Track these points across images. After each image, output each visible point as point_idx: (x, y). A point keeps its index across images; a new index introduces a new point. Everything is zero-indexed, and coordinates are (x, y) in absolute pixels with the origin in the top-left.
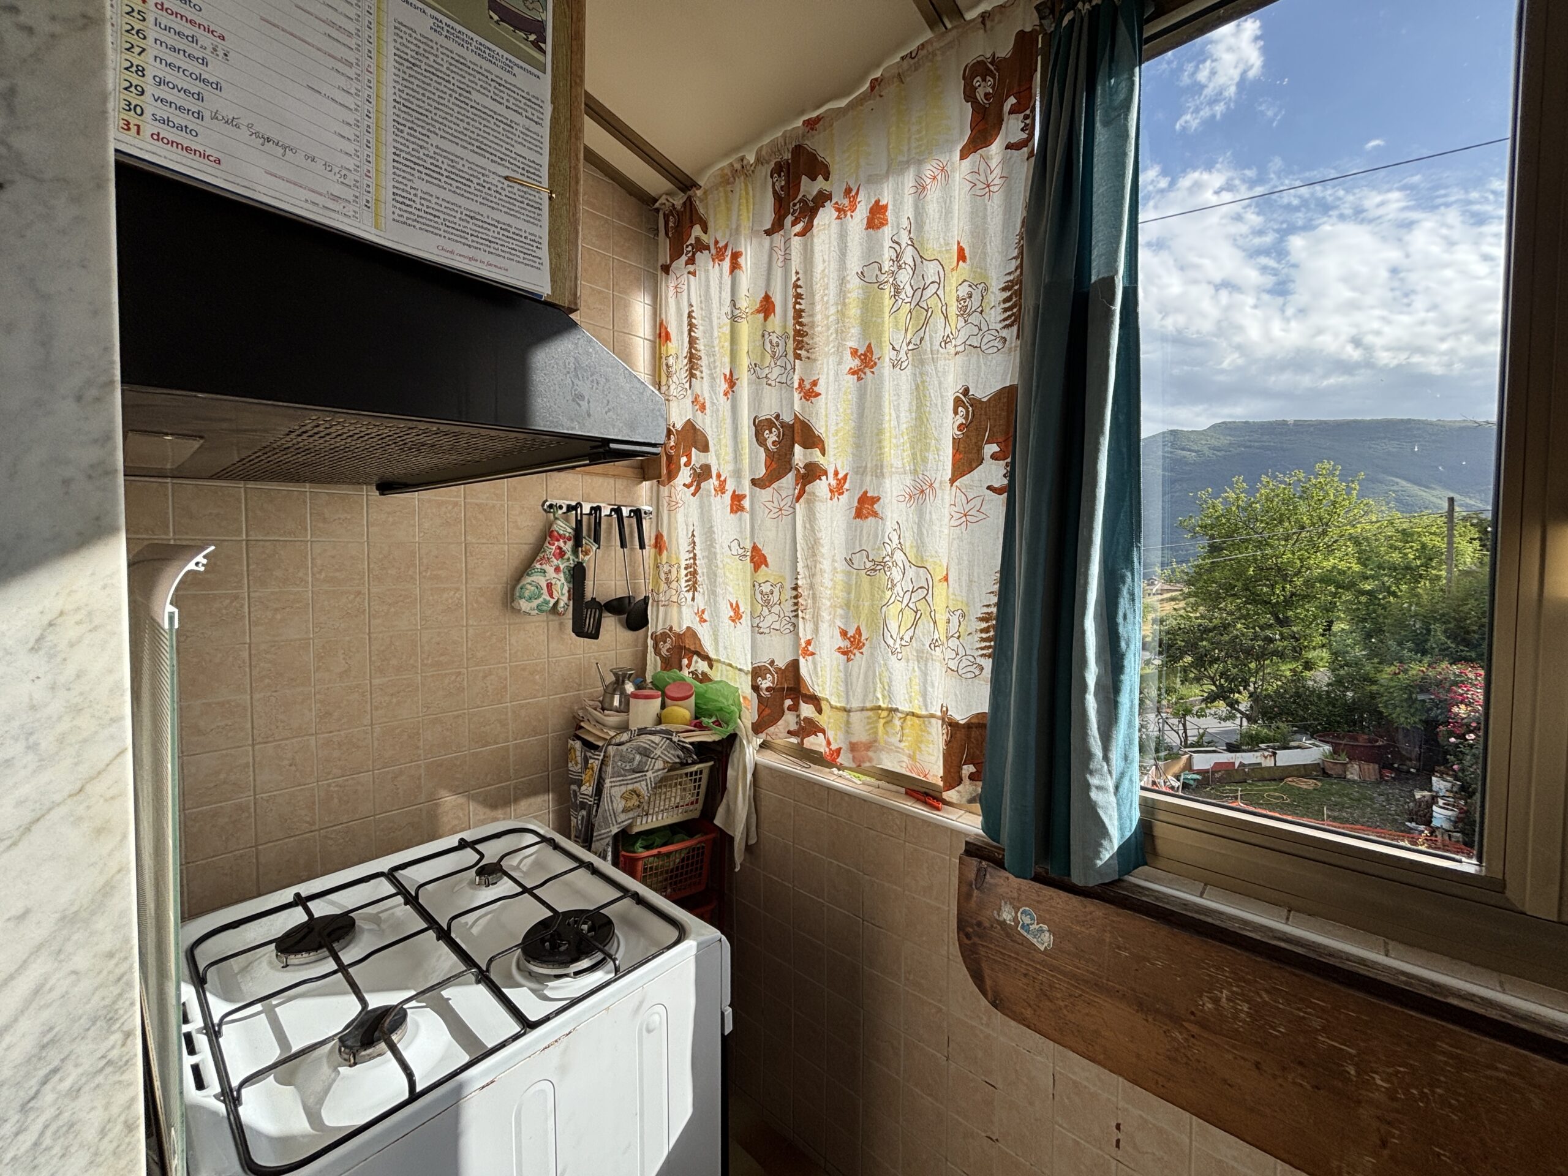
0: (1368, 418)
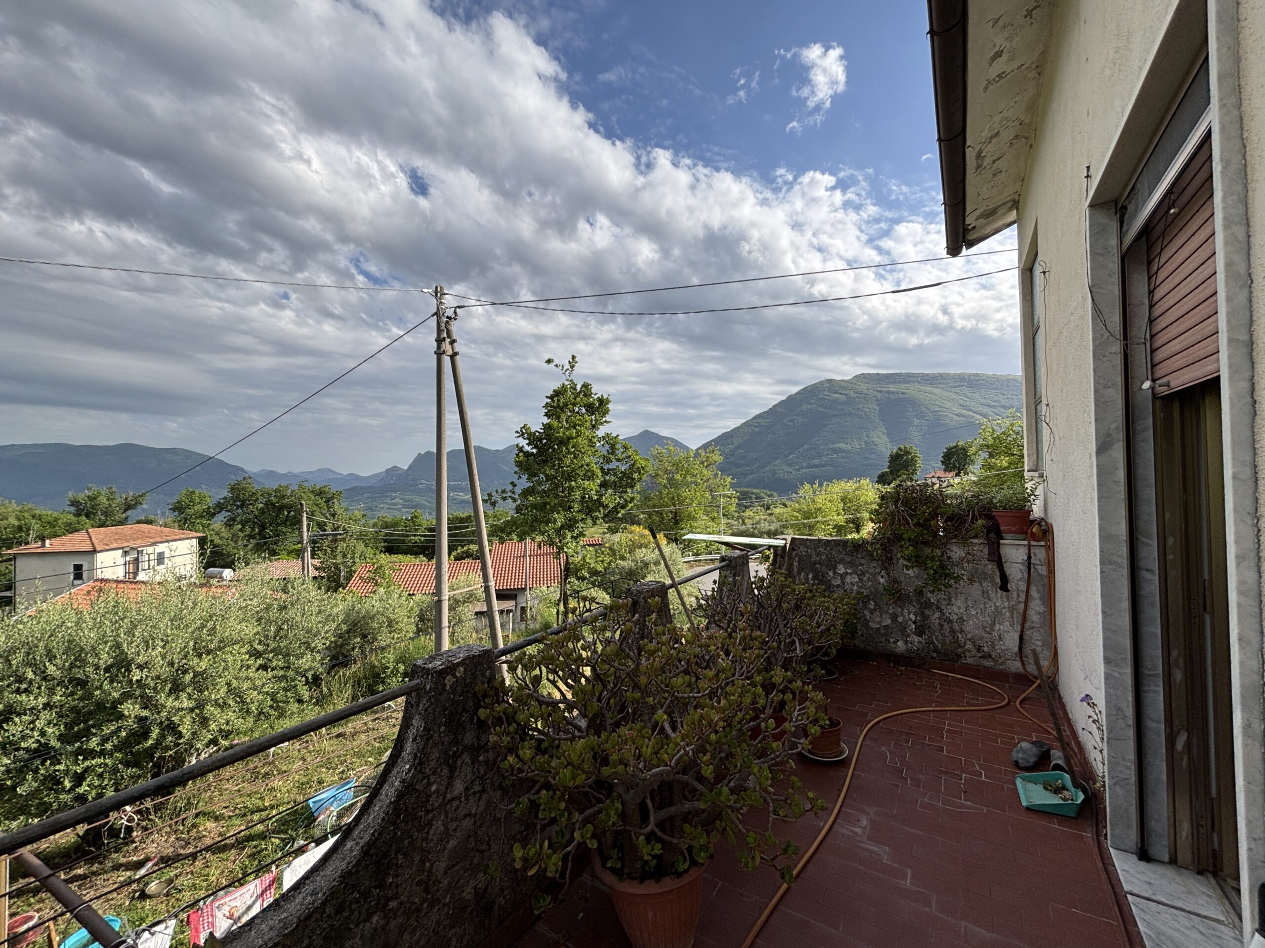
0: (952, 372)
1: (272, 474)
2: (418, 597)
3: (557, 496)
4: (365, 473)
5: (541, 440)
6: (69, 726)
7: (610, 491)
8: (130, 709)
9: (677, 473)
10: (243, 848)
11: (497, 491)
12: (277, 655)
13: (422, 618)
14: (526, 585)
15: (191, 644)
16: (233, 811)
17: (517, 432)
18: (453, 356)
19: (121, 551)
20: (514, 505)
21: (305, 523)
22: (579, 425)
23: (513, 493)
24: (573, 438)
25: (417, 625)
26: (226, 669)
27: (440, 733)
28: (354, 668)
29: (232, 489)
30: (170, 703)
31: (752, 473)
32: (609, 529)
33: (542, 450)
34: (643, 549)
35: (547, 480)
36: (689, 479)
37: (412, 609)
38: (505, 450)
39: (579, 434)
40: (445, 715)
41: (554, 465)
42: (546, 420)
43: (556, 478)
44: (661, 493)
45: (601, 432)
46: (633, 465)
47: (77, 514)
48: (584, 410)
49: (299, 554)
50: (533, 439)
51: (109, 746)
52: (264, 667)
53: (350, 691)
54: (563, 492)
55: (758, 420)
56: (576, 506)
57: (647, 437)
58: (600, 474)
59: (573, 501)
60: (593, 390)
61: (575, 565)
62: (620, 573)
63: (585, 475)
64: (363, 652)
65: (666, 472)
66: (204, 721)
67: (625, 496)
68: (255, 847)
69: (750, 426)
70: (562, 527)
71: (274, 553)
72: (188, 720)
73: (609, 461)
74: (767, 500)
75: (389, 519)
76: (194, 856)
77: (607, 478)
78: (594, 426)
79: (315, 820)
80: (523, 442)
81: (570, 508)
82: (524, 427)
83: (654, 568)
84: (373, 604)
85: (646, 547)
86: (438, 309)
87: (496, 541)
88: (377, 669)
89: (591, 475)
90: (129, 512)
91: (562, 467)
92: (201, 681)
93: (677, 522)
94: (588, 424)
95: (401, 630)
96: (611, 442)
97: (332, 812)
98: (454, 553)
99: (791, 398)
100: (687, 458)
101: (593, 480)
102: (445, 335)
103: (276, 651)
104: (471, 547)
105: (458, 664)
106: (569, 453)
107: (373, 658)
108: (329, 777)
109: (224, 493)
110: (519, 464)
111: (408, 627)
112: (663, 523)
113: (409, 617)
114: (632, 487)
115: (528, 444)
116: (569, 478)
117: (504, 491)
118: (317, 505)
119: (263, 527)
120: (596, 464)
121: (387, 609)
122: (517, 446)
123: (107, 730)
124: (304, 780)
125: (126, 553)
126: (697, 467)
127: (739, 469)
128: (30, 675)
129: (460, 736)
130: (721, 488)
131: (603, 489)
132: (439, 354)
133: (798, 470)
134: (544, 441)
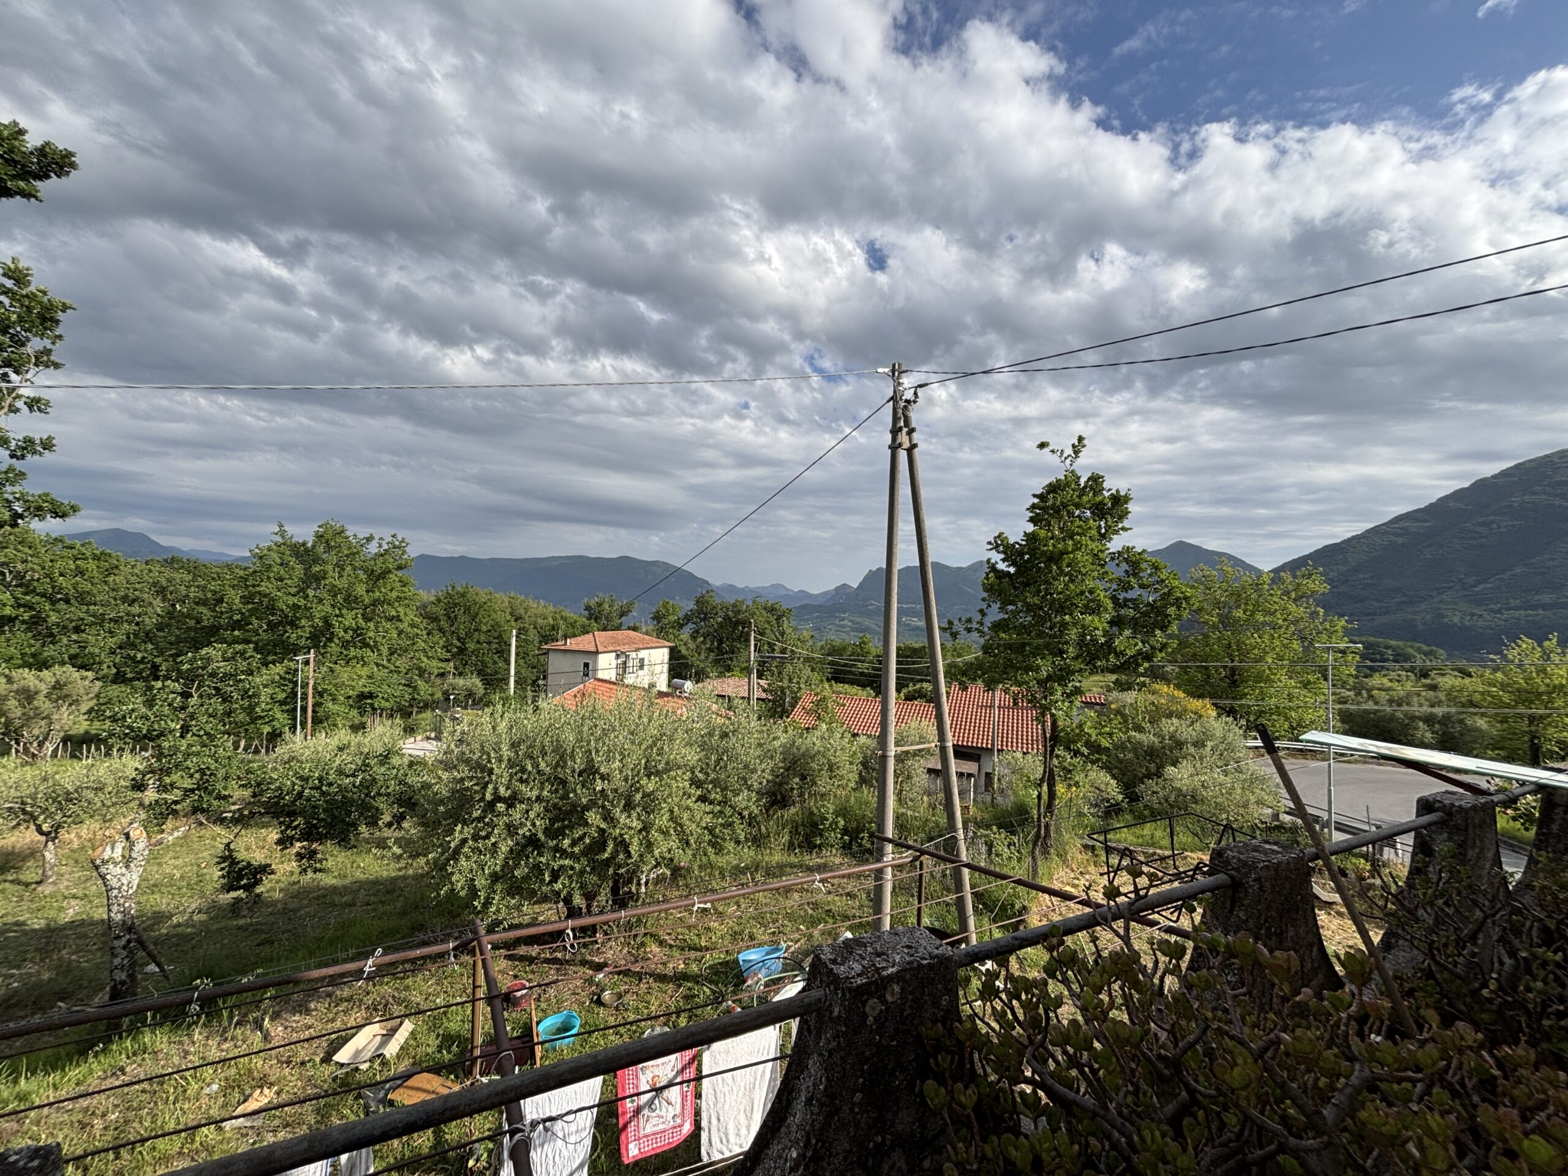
1: (731, 588)
2: (863, 739)
3: (1041, 634)
4: (815, 591)
5: (1021, 554)
6: (552, 821)
7: (1127, 632)
8: (593, 817)
9: (1239, 607)
10: (679, 986)
11: (960, 619)
12: (715, 786)
13: (865, 764)
14: (993, 745)
15: (643, 762)
16: (675, 940)
17: (989, 543)
18: (910, 451)
19: (614, 654)
20: (982, 641)
21: (753, 643)
22: (1078, 534)
23: (982, 624)
24: (1067, 553)
25: (860, 774)
26: (670, 795)
27: (854, 1104)
28: (793, 810)
29: (698, 601)
30: (623, 819)
31: (1386, 613)
32: (1117, 682)
33: (1021, 569)
34: (1175, 720)
35: (1028, 611)
36: (1260, 617)
37: (855, 753)
38: (969, 568)
39: (1077, 547)
40: (862, 1070)
41: (1040, 591)
42: (1030, 528)
43: (1041, 608)
44: (1206, 636)
45: (1116, 544)
46: (1169, 593)
47: (589, 619)
48: (1088, 513)
49: (747, 671)
50: (1010, 552)
51: (576, 850)
52: (703, 799)
53: (787, 837)
54: (1051, 628)
55: (1402, 524)
56: (1071, 649)
57: (1180, 549)
58: (1110, 606)
59: (1067, 643)
60: (1105, 485)
61: (1067, 734)
62: (1134, 750)
63: (1086, 606)
64: (801, 795)
65: (1217, 604)
66: (650, 846)
67: (1152, 641)
68: (690, 989)
69: (1385, 533)
70: (1049, 678)
71: (729, 669)
72: (635, 841)
73: (1127, 587)
74: (1419, 661)
75: (838, 642)
76: (639, 976)
77: (1122, 612)
78: (1103, 536)
79: (745, 981)
80: (996, 557)
81: (1061, 652)
82: (999, 536)
83: (1192, 750)
84: (814, 741)
85: (1179, 717)
86: (895, 391)
87: (955, 686)
88: (815, 818)
89: (1093, 608)
90: (623, 618)
91: (1051, 594)
92: (650, 803)
93: (1234, 683)
94: (1094, 532)
95: (842, 777)
96: (1132, 560)
97: (760, 979)
98: (905, 691)
99: (1482, 486)
100: (1257, 586)
101: (1099, 614)
102: (902, 424)
103: (716, 783)
104: (925, 685)
105: (890, 978)
106: (1062, 573)
107: (812, 804)
108: (761, 935)
109: (691, 605)
110: (989, 588)
111: (850, 773)
112: (1208, 683)
113: (851, 763)
114: (1163, 628)
115: (1004, 560)
116: (1062, 609)
117: (969, 620)
118: (769, 623)
119: (721, 642)
120: (1106, 590)
121: (829, 750)
122: (988, 561)
123: (578, 833)
124: (737, 928)
125: (618, 657)
126: (1277, 600)
127: (1358, 605)
128: (529, 768)
129: (889, 1115)
130: (1324, 637)
131: (1115, 629)
132: (894, 448)
133: (1499, 611)
134: (1026, 557)
